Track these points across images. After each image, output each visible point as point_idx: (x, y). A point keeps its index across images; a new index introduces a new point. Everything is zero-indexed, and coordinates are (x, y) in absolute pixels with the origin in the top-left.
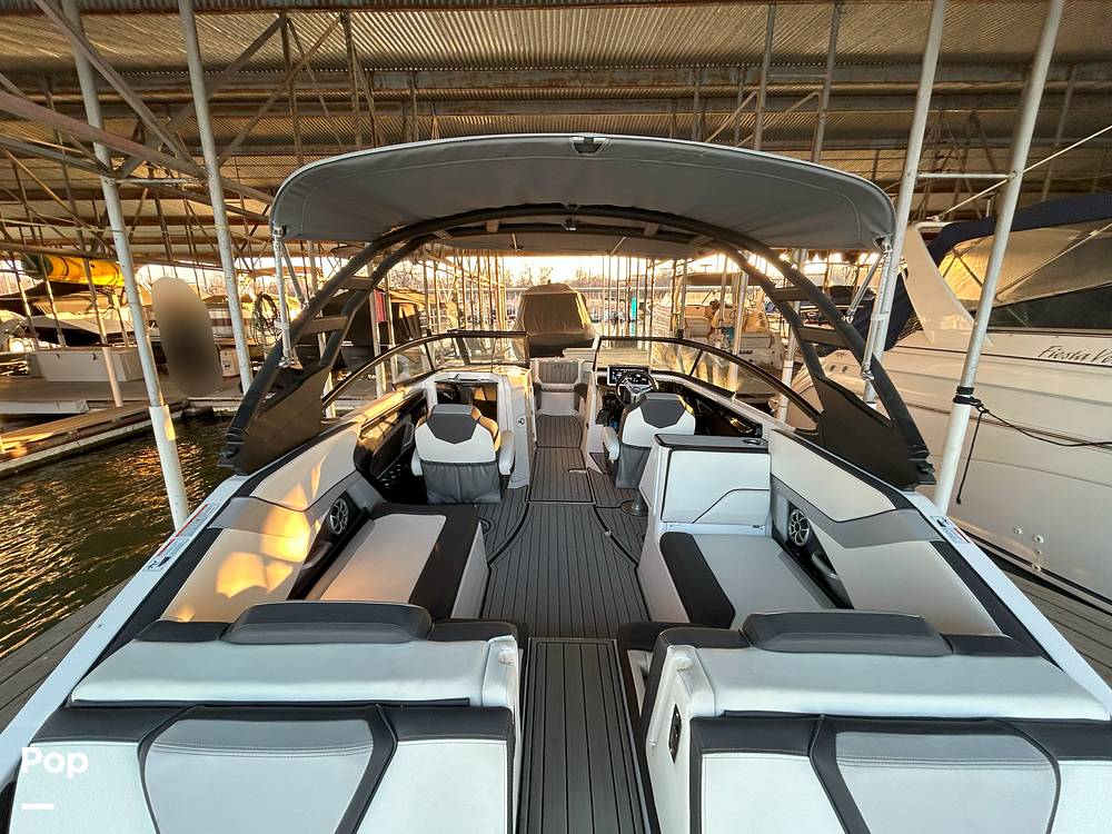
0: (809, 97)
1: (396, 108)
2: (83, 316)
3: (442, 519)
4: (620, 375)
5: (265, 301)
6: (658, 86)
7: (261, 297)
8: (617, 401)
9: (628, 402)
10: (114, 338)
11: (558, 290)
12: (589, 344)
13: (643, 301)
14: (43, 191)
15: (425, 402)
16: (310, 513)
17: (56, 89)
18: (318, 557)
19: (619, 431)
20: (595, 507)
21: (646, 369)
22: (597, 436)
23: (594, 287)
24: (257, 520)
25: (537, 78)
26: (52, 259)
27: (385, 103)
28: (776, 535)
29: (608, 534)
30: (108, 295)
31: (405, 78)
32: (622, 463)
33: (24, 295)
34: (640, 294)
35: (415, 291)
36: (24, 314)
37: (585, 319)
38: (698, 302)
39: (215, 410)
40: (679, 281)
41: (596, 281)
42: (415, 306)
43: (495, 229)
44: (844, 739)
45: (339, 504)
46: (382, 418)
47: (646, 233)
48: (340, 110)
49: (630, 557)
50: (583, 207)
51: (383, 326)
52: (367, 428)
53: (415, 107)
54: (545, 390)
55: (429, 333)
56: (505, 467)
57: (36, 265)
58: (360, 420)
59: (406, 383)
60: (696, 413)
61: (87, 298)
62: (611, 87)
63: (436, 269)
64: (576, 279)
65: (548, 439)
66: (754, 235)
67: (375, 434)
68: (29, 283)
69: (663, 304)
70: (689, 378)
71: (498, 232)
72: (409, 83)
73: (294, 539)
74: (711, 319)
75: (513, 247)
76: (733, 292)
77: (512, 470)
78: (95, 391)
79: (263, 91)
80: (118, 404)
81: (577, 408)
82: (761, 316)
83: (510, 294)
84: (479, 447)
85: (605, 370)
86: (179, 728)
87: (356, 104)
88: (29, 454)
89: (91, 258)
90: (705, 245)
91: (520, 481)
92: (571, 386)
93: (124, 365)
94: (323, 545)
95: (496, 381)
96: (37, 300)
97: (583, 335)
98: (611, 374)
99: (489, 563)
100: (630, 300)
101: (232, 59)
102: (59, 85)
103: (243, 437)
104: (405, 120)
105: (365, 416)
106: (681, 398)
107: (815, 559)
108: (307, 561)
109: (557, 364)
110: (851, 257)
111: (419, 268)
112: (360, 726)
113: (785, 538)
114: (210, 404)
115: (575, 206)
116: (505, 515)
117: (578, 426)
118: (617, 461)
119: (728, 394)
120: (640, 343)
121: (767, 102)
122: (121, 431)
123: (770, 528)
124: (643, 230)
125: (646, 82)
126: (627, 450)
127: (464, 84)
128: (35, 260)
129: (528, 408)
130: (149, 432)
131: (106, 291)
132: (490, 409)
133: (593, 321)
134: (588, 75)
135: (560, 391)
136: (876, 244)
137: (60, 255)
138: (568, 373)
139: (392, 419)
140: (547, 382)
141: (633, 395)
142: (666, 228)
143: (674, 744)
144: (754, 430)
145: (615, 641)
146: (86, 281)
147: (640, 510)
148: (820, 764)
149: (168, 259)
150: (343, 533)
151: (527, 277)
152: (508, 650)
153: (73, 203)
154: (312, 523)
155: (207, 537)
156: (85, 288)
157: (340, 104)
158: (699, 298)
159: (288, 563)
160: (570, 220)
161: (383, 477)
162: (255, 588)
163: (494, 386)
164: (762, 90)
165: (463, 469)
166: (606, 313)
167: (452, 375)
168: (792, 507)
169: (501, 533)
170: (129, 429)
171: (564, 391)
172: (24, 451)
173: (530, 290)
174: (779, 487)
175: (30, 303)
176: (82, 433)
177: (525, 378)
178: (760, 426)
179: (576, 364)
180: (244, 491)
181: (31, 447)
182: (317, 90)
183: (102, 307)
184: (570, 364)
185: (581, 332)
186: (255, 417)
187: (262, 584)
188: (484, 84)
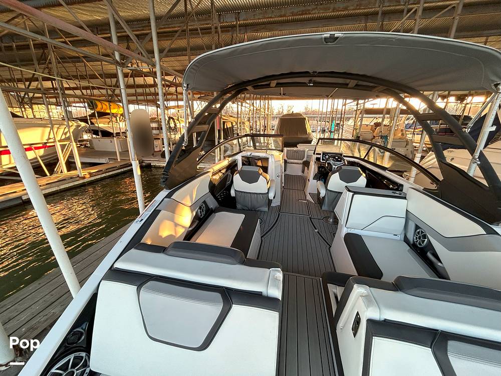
0: (449, 8)
1: (228, 31)
2: (107, 125)
3: (244, 216)
4: (327, 157)
5: (172, 120)
6: (359, 9)
7: (170, 118)
8: (325, 170)
9: (331, 170)
10: (118, 134)
11: (297, 116)
12: (310, 142)
13: (339, 122)
14: (95, 75)
15: (236, 165)
16: (192, 207)
17: (99, 33)
18: (194, 227)
19: (326, 182)
20: (310, 218)
21: (341, 155)
22: (313, 185)
23: (314, 115)
24: (173, 209)
25: (295, 11)
26: (97, 102)
27: (225, 29)
28: (406, 240)
29: (316, 231)
30: (116, 117)
31: (234, 15)
32: (326, 199)
33: (88, 117)
34: (337, 118)
35: (231, 116)
36: (88, 123)
37: (309, 130)
38: (367, 123)
39: (152, 164)
40: (358, 112)
41: (314, 112)
42: (232, 123)
43: (274, 85)
44: (451, 344)
45: (202, 205)
46: (220, 171)
47: (349, 86)
48: (205, 34)
49: (327, 243)
50: (320, 73)
51: (219, 131)
52: (214, 174)
53: (238, 30)
54: (289, 163)
55: (238, 134)
56: (271, 196)
57: (92, 105)
58: (211, 170)
59: (229, 156)
60: (366, 177)
61: (108, 118)
62: (333, 12)
63: (242, 106)
64: (304, 111)
65: (289, 185)
66: (412, 85)
67: (217, 177)
68: (90, 112)
69: (349, 124)
70: (363, 160)
71: (275, 87)
72: (236, 19)
73: (186, 218)
74: (374, 132)
75: (281, 94)
76: (391, 118)
77: (274, 197)
78: (111, 154)
79: (175, 27)
80: (119, 160)
81: (303, 172)
82: (402, 130)
83: (274, 118)
84: (260, 186)
85: (320, 154)
86: (150, 283)
87: (213, 30)
88: (91, 177)
89: (111, 102)
90: (380, 92)
91: (276, 203)
92: (301, 161)
93: (121, 145)
94: (195, 222)
95: (268, 157)
96: (92, 119)
97: (307, 138)
98: (323, 156)
99: (261, 237)
100: (332, 121)
101: (164, 14)
102: (100, 31)
103: (169, 174)
104: (232, 37)
105: (213, 169)
106: (360, 170)
107: (429, 255)
108: (190, 227)
109: (295, 151)
110: (461, 98)
111: (235, 106)
112: (218, 295)
113: (412, 242)
114: (150, 162)
115: (316, 72)
116: (269, 218)
117: (303, 181)
118: (324, 198)
119: (384, 169)
120: (336, 141)
121: (422, 13)
122: (120, 171)
123: (403, 236)
124: (348, 84)
125: (352, 8)
126: (329, 192)
127: (261, 16)
128: (92, 103)
129: (281, 170)
130: (131, 170)
131: (115, 115)
132: (265, 169)
133: (312, 132)
134: (322, 6)
135: (296, 163)
136: (493, 87)
137: (99, 101)
138: (300, 155)
139: (224, 171)
140: (290, 159)
141: (334, 166)
142: (360, 83)
143: (355, 329)
144: (399, 187)
145: (321, 279)
146: (109, 112)
147: (333, 222)
148: (438, 353)
149: (137, 102)
150: (204, 217)
151: (281, 110)
152: (279, 274)
153: (105, 80)
154: (192, 212)
155: (156, 213)
156: (108, 114)
157: (206, 31)
158: (369, 121)
159: (183, 227)
160: (311, 80)
161: (218, 196)
162: (171, 236)
163: (267, 159)
164: (420, 7)
165: (253, 196)
166: (319, 128)
167: (249, 153)
168: (417, 227)
169: (267, 225)
170: (122, 170)
171: (298, 164)
172: (89, 176)
173: (283, 116)
174: (410, 216)
175: (90, 120)
176: (107, 170)
177: (281, 156)
178: (402, 185)
179: (304, 151)
180: (169, 196)
181: (91, 175)
182: (197, 25)
183: (114, 121)
184: (301, 151)
185: (306, 136)
186: (173, 166)
187: (174, 234)
188: (270, 16)
